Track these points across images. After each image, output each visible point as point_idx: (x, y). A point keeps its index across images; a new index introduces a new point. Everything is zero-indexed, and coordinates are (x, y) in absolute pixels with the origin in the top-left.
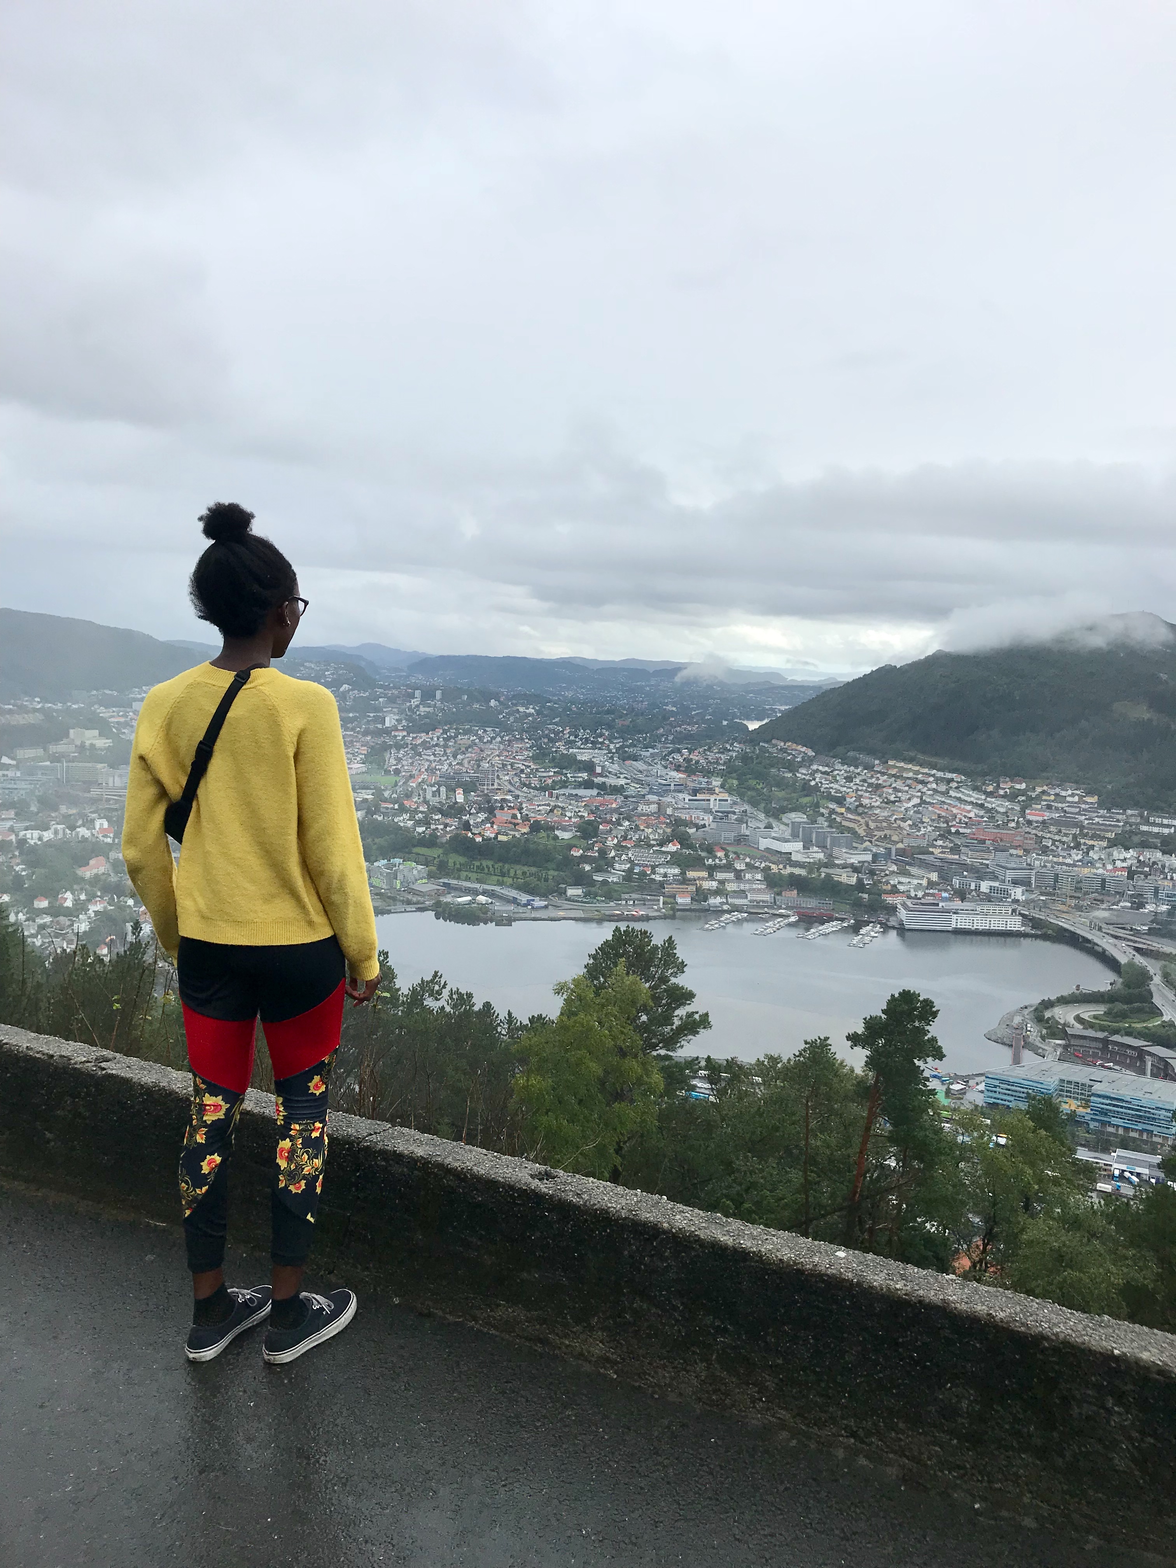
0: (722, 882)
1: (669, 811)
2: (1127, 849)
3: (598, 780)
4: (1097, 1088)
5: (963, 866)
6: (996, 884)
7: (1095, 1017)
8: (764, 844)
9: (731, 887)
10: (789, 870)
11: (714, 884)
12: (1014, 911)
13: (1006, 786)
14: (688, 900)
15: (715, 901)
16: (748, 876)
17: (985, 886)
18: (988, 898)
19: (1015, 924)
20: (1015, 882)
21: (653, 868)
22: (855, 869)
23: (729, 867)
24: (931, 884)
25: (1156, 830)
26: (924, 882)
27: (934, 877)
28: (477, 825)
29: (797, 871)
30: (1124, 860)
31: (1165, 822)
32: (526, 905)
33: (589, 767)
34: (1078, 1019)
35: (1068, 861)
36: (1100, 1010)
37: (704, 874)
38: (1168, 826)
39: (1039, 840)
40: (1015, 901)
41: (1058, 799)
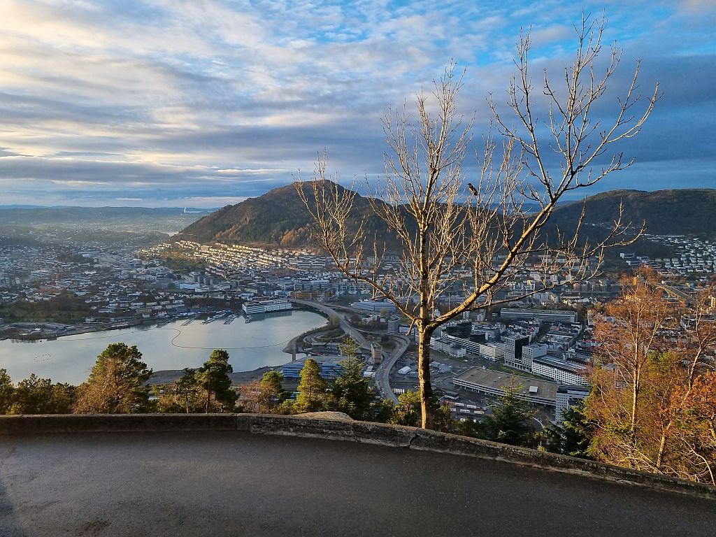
0: (164, 306)
2: (328, 272)
3: (96, 266)
4: (324, 364)
5: (266, 285)
6: (280, 291)
7: (322, 337)
8: (182, 286)
9: (169, 307)
10: (194, 296)
11: (160, 307)
12: (288, 301)
13: (280, 252)
14: (148, 316)
15: (161, 314)
16: (176, 302)
17: (276, 293)
18: (278, 297)
19: (289, 306)
20: (288, 290)
21: (129, 303)
22: (224, 293)
23: (166, 299)
24: (255, 295)
26: (252, 295)
27: (256, 291)
28: (31, 294)
29: (198, 296)
30: (327, 276)
32: (63, 330)
33: (90, 260)
34: (316, 339)
36: (323, 334)
37: (155, 303)
39: (295, 272)
40: (289, 297)
41: (301, 255)
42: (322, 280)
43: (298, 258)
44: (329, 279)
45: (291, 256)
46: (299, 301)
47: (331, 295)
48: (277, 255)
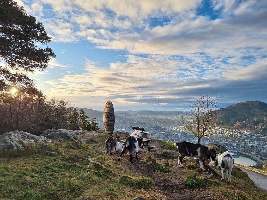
1: (177, 135)
2: (257, 141)
3: (165, 131)
5: (227, 144)
6: (233, 147)
12: (237, 152)
13: (234, 130)
17: (232, 147)
18: (232, 149)
19: (238, 154)
20: (237, 147)
25: (263, 138)
30: (257, 143)
31: (264, 136)
33: (164, 129)
35: (247, 143)
38: (265, 137)
39: (241, 140)
40: (237, 150)
41: (244, 132)
42: (254, 145)
43: (243, 134)
44: (258, 144)
45: (239, 133)
46: (242, 152)
47: (259, 152)
48: (232, 132)
